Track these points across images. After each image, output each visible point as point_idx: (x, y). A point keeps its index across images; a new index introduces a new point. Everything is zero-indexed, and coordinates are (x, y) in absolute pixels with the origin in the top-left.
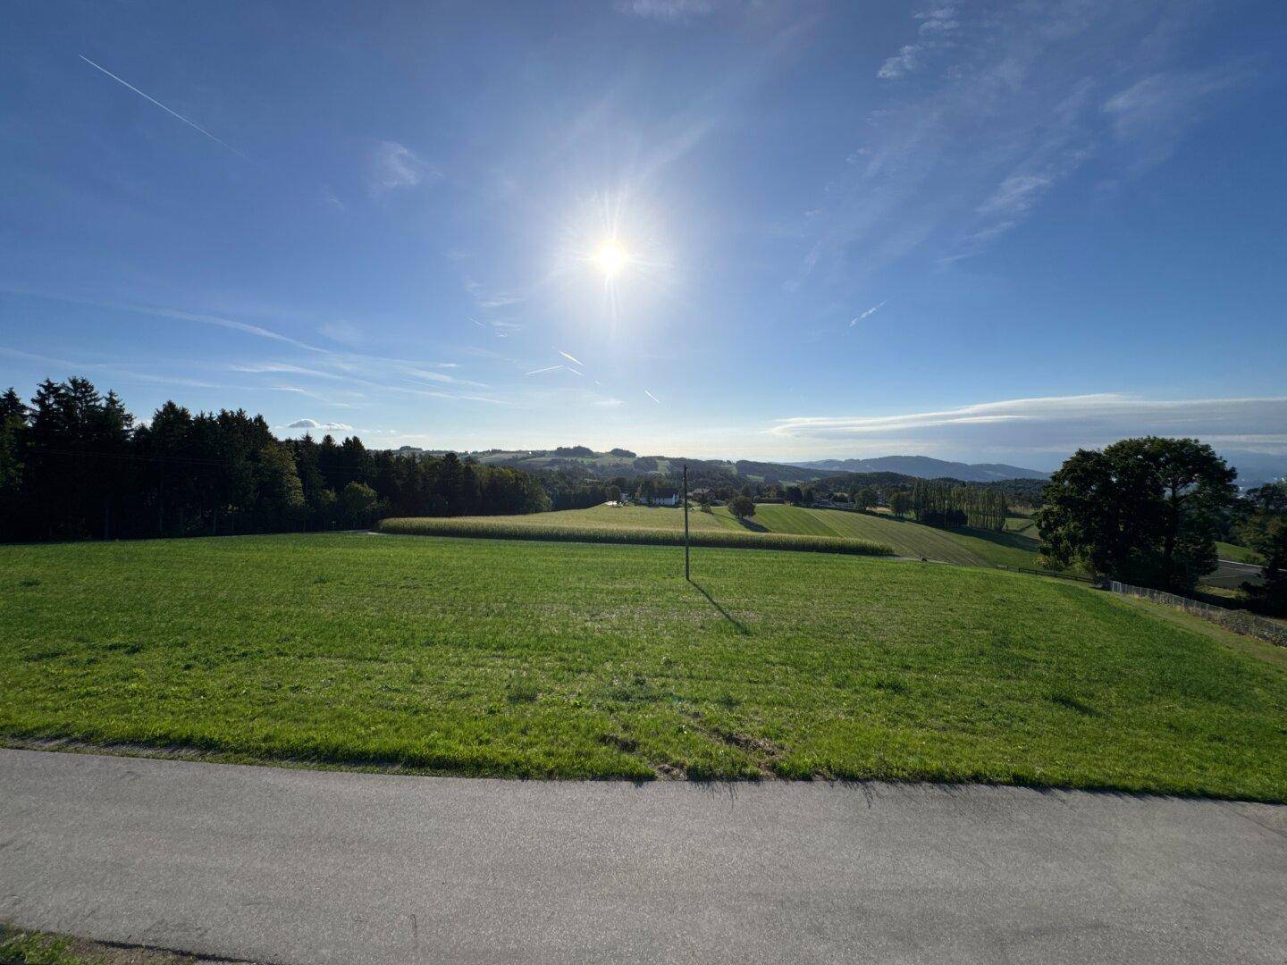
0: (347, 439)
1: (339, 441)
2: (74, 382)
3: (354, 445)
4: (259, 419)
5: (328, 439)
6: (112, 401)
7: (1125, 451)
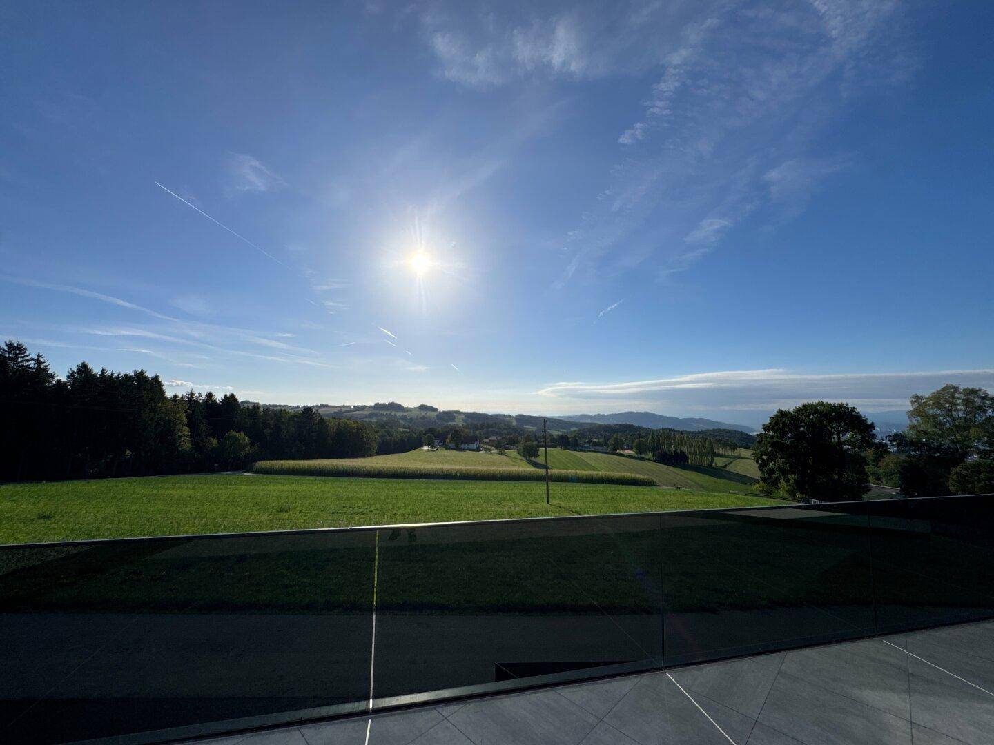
0: (226, 395)
1: (218, 397)
2: (10, 346)
3: (230, 400)
4: (156, 378)
5: (210, 395)
6: (39, 362)
7: (807, 409)
